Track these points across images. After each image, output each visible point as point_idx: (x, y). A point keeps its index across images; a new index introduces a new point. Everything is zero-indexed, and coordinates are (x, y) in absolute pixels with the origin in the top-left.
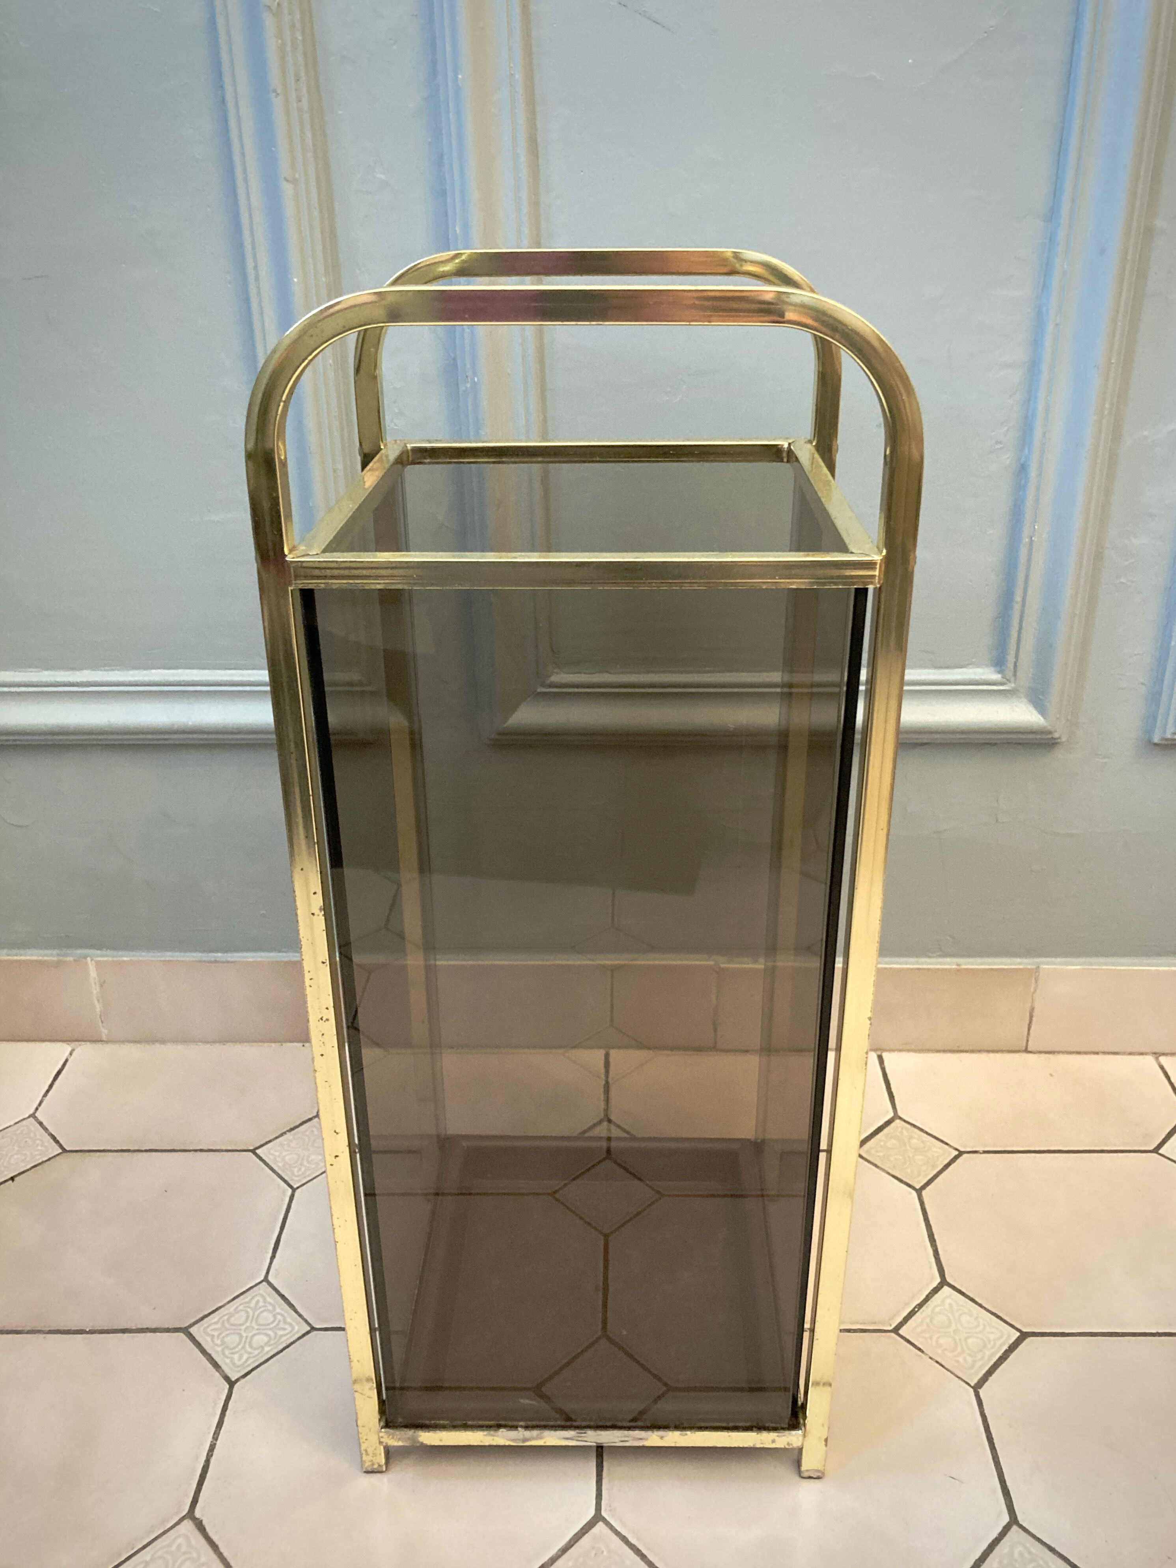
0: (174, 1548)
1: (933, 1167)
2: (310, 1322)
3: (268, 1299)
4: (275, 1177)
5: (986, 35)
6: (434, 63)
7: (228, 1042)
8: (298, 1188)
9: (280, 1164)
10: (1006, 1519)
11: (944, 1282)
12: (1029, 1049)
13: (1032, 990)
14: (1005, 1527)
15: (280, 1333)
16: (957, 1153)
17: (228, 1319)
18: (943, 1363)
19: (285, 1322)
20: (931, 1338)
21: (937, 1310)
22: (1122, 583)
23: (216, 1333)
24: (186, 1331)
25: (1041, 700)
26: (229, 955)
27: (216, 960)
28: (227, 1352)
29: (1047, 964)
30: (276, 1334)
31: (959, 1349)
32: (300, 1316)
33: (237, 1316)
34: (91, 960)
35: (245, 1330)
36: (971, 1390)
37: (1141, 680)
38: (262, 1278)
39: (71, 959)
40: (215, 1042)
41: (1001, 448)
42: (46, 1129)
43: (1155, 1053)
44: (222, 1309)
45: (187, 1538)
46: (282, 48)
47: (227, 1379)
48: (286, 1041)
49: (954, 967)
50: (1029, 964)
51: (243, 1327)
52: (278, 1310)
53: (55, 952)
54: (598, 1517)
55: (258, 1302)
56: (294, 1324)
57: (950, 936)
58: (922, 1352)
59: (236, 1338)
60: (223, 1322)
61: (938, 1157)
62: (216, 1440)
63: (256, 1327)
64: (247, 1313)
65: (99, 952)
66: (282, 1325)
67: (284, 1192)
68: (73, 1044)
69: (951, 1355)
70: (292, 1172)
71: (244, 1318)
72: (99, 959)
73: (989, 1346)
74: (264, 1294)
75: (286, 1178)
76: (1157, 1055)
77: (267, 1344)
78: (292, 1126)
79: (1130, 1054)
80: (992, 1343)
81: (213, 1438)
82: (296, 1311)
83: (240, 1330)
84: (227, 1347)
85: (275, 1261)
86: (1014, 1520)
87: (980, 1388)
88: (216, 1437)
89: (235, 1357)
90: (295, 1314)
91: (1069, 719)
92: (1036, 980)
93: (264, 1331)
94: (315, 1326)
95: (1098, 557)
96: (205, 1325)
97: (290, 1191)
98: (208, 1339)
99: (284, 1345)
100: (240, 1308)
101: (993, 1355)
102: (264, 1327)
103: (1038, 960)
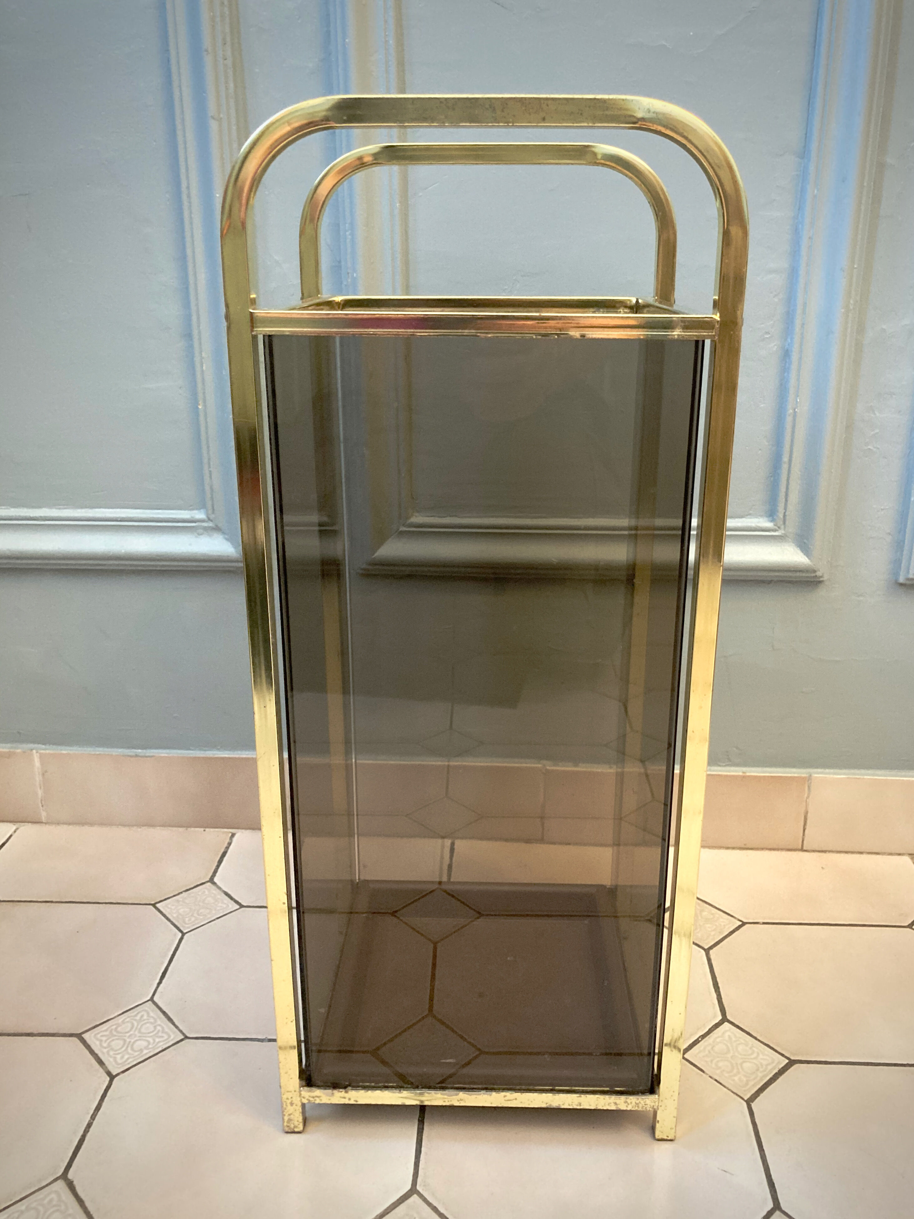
0: (46, 1201)
1: (720, 933)
2: (184, 1031)
3: (152, 1014)
4: (169, 924)
5: (749, 14)
6: (328, 33)
7: (144, 825)
8: (187, 933)
9: (175, 915)
10: (770, 1205)
11: (725, 1019)
12: (805, 848)
13: (806, 795)
14: (769, 1212)
15: (157, 1040)
16: (741, 923)
17: (116, 1029)
18: (721, 1082)
19: (163, 1032)
20: (712, 1061)
21: (718, 1040)
22: (869, 449)
23: (104, 1039)
24: (79, 1036)
25: (805, 543)
26: (148, 751)
27: (136, 755)
28: (111, 1053)
29: (818, 773)
30: (154, 1040)
31: (735, 1071)
32: (177, 1027)
33: (123, 1026)
34: (37, 752)
35: (129, 1037)
36: (745, 1104)
37: (889, 531)
38: (148, 998)
39: (20, 751)
40: (134, 825)
41: (770, 337)
44: (112, 1021)
45: (58, 1194)
46: (213, 19)
47: (109, 1073)
48: (190, 827)
49: (741, 774)
50: (804, 773)
51: (128, 1035)
52: (159, 1022)
53: (9, 745)
54: (413, 1190)
55: (142, 1016)
56: (170, 1033)
57: (738, 749)
58: (704, 1072)
59: (121, 1042)
60: (111, 1031)
61: (724, 925)
62: (94, 1120)
63: (139, 1035)
64: (133, 1024)
65: (44, 746)
66: (160, 1034)
67: (175, 935)
68: (17, 825)
69: (727, 1075)
70: (184, 922)
71: (129, 1028)
72: (42, 751)
73: (761, 1070)
74: (149, 1010)
75: (178, 925)
76: (911, 856)
77: (146, 1048)
78: (188, 888)
79: (890, 854)
80: (765, 1067)
81: (91, 1117)
82: (173, 1024)
83: (125, 1036)
84: (112, 1049)
85: (161, 985)
86: (777, 1206)
87: (752, 1102)
88: (93, 1117)
89: (119, 1057)
90: (172, 1026)
91: (829, 559)
92: (809, 787)
93: (144, 1038)
94: (188, 1035)
95: (849, 427)
96: (96, 1032)
97: (180, 935)
98: (98, 1043)
99: (160, 1049)
100: (128, 1020)
101: (764, 1076)
102: (145, 1035)
103: (810, 770)
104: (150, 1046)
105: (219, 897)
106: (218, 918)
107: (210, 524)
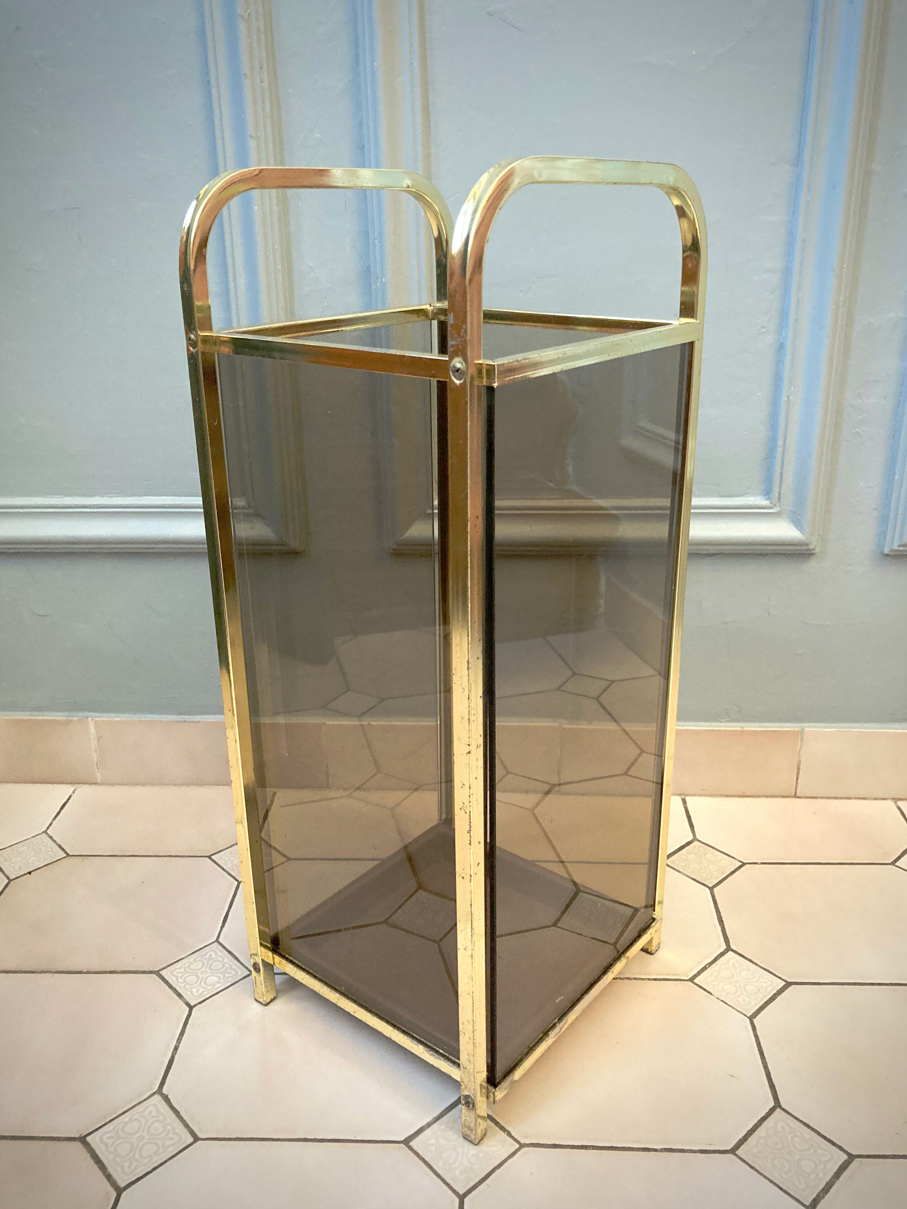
0: (146, 1114)
1: (723, 873)
2: (249, 968)
3: (219, 954)
4: (225, 873)
5: (747, 34)
6: (357, 55)
7: (192, 785)
8: (242, 881)
9: (229, 866)
10: (772, 1104)
11: (729, 949)
12: (798, 795)
13: (799, 747)
14: (770, 1109)
15: (227, 975)
16: (741, 864)
17: (188, 967)
18: (726, 1002)
19: (231, 968)
20: (718, 985)
21: (723, 967)
23: (180, 975)
24: (157, 973)
25: (799, 520)
26: (195, 717)
27: (184, 721)
28: (188, 987)
29: (811, 727)
30: (224, 976)
31: (739, 993)
32: (243, 964)
33: (195, 964)
34: (92, 720)
35: (201, 973)
36: (748, 1020)
37: (875, 507)
38: (214, 939)
39: (76, 719)
40: (183, 785)
41: (766, 332)
42: (55, 841)
43: (893, 799)
44: (184, 960)
45: (157, 1108)
46: (251, 45)
47: (188, 1004)
49: (739, 729)
50: (797, 727)
51: (200, 971)
52: (226, 960)
53: (66, 713)
55: (211, 956)
56: (238, 970)
57: (735, 705)
58: (711, 994)
59: (195, 978)
60: (185, 968)
61: (726, 866)
62: (179, 1044)
63: (209, 971)
64: (204, 962)
65: (98, 714)
66: (228, 971)
67: (232, 883)
68: (76, 786)
69: (731, 996)
70: (239, 871)
71: (200, 966)
72: (97, 719)
73: (762, 991)
74: (216, 950)
75: (233, 875)
76: (895, 800)
77: (218, 982)
79: (875, 799)
80: (764, 989)
81: (177, 1042)
82: (239, 961)
83: (197, 973)
84: (188, 984)
85: (224, 929)
86: (777, 1104)
87: (754, 1018)
88: (179, 1040)
89: (194, 990)
90: (239, 964)
91: (821, 534)
92: (802, 740)
93: (215, 974)
95: (839, 413)
96: (172, 970)
97: (236, 883)
98: (174, 978)
99: (230, 983)
100: (197, 959)
101: (765, 996)
102: (215, 972)
103: (803, 725)
107: (251, 511)
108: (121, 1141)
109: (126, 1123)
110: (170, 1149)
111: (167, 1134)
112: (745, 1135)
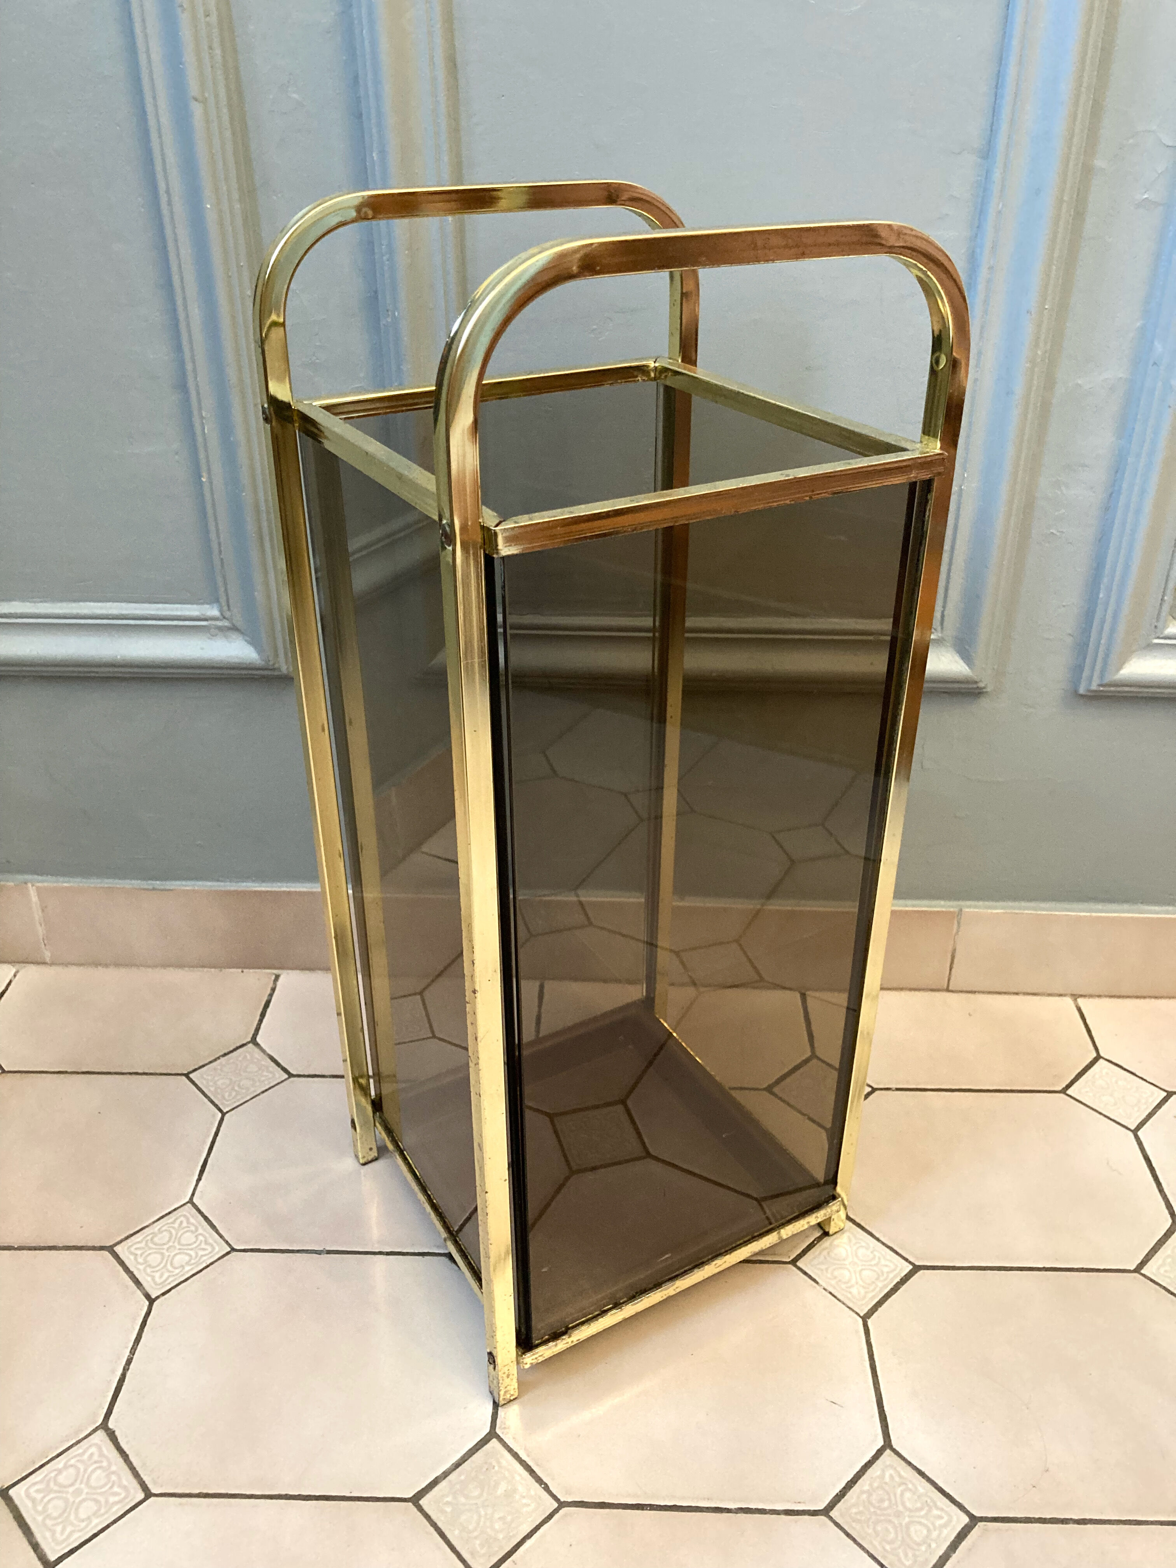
0: (86, 1457)
2: (231, 1243)
3: (192, 1220)
4: (206, 1100)
7: (169, 966)
8: (227, 1112)
9: (212, 1089)
10: (880, 1443)
12: (950, 988)
13: (955, 931)
14: (879, 1450)
15: (201, 1253)
16: (870, 1089)
17: (152, 1239)
18: (836, 1294)
19: (206, 1243)
20: (827, 1269)
21: (836, 1243)
22: (1052, 533)
23: (139, 1252)
24: (111, 1249)
25: (967, 650)
26: (168, 883)
27: (154, 888)
28: (149, 1270)
29: (970, 907)
30: (197, 1254)
31: (852, 1281)
32: (221, 1236)
33: (160, 1236)
34: (32, 886)
35: (168, 1250)
36: (860, 1321)
37: (1070, 632)
38: (187, 1199)
39: (12, 884)
40: (156, 966)
43: (1073, 995)
44: (147, 1229)
45: (100, 1448)
47: (147, 1296)
48: (225, 967)
50: (952, 907)
51: (165, 1247)
52: (200, 1231)
54: (492, 1434)
55: (181, 1222)
56: (215, 1244)
58: (817, 1283)
59: (159, 1257)
60: (147, 1242)
62: (133, 1355)
63: (178, 1247)
64: (171, 1233)
65: (40, 878)
66: (203, 1246)
67: (214, 1116)
68: (18, 966)
69: (844, 1286)
70: (223, 1097)
71: (167, 1239)
72: (39, 885)
73: (882, 1279)
74: (188, 1215)
75: (216, 1102)
76: (1075, 997)
77: (188, 1263)
78: (226, 1051)
79: (1050, 995)
80: (885, 1275)
81: (130, 1352)
82: (217, 1232)
83: (163, 1249)
84: (150, 1266)
85: (201, 1183)
86: (888, 1444)
87: (869, 1318)
88: (133, 1351)
89: (157, 1274)
90: (216, 1236)
91: (996, 667)
92: (959, 923)
93: (185, 1251)
94: (236, 1247)
95: (1028, 508)
96: (130, 1244)
97: (219, 1115)
98: (132, 1257)
99: (204, 1265)
100: (164, 1228)
101: (885, 1286)
102: (186, 1247)
103: (961, 903)
104: (193, 1261)
105: (263, 1063)
106: (263, 1092)
107: (226, 623)
108: (52, 1496)
109: (60, 1472)
110: (114, 1509)
111: (111, 1487)
112: (844, 1488)
